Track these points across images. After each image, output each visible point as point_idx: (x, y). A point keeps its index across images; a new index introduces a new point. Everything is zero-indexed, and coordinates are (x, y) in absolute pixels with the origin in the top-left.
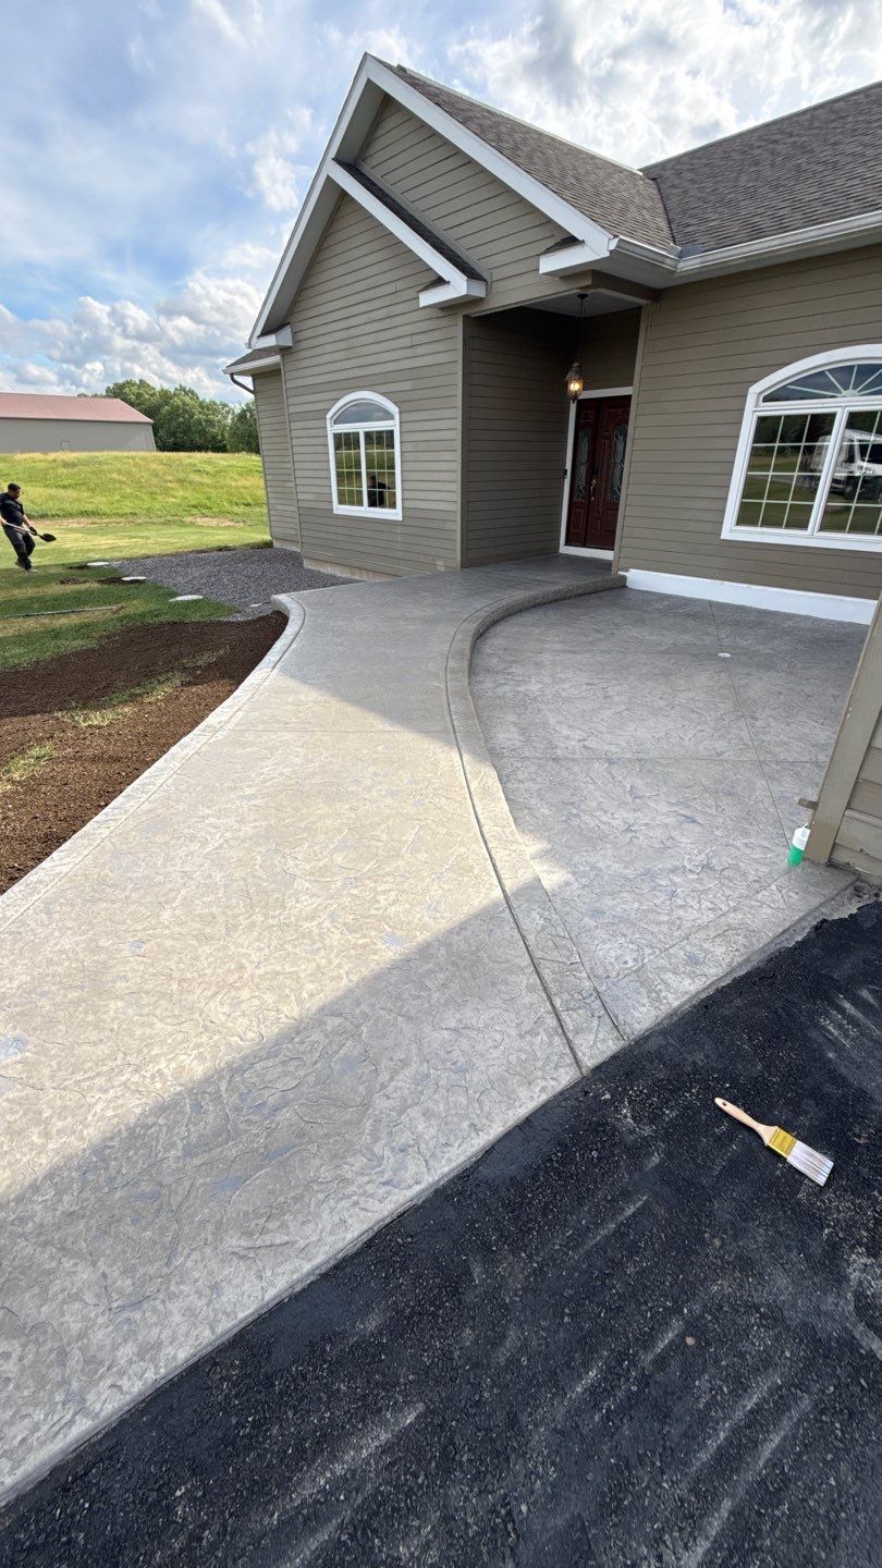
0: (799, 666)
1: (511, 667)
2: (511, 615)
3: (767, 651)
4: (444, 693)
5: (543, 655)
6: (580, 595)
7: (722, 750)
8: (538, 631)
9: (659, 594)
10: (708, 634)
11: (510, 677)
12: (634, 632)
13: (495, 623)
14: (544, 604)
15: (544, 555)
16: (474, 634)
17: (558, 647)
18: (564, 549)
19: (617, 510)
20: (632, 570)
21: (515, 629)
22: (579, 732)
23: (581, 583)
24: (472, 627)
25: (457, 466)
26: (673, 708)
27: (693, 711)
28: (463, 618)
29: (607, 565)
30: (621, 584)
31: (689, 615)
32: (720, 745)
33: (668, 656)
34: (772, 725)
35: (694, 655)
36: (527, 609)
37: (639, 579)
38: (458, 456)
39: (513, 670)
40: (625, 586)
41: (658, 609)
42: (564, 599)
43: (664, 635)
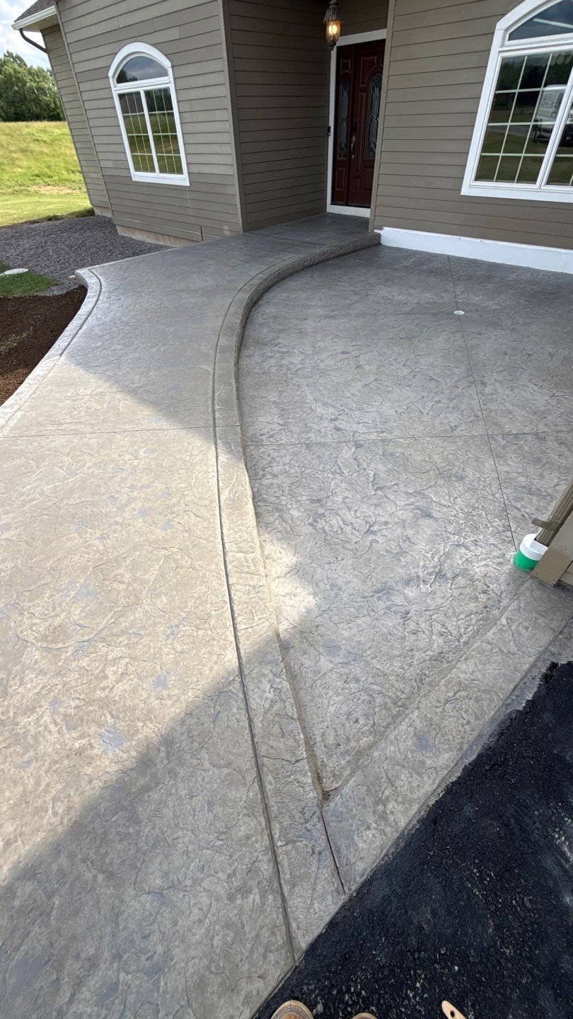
0: (521, 322)
1: (278, 337)
2: (283, 279)
3: (495, 307)
4: (211, 377)
5: (307, 321)
6: (343, 255)
7: (457, 423)
8: (304, 296)
9: (407, 251)
10: (446, 291)
11: (276, 349)
12: (384, 292)
13: (268, 289)
14: (312, 266)
15: (313, 214)
16: (247, 305)
17: (320, 311)
18: (332, 209)
19: (373, 167)
20: (386, 228)
21: (285, 294)
22: (332, 410)
23: (342, 243)
24: (245, 297)
25: (229, 126)
26: (414, 376)
27: (432, 379)
28: (239, 287)
29: (364, 223)
30: (376, 242)
31: (431, 272)
32: (453, 418)
33: (413, 317)
34: (500, 390)
35: (435, 315)
36: (298, 272)
37: (392, 236)
38: (228, 115)
39: (280, 341)
40: (379, 244)
41: (406, 267)
42: (329, 259)
43: (410, 294)
